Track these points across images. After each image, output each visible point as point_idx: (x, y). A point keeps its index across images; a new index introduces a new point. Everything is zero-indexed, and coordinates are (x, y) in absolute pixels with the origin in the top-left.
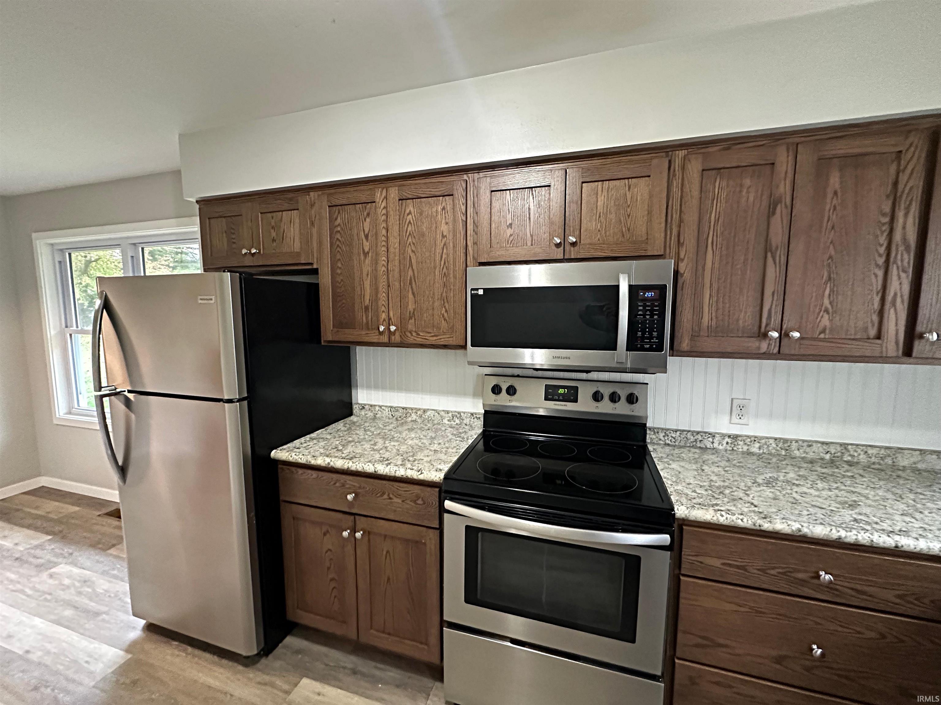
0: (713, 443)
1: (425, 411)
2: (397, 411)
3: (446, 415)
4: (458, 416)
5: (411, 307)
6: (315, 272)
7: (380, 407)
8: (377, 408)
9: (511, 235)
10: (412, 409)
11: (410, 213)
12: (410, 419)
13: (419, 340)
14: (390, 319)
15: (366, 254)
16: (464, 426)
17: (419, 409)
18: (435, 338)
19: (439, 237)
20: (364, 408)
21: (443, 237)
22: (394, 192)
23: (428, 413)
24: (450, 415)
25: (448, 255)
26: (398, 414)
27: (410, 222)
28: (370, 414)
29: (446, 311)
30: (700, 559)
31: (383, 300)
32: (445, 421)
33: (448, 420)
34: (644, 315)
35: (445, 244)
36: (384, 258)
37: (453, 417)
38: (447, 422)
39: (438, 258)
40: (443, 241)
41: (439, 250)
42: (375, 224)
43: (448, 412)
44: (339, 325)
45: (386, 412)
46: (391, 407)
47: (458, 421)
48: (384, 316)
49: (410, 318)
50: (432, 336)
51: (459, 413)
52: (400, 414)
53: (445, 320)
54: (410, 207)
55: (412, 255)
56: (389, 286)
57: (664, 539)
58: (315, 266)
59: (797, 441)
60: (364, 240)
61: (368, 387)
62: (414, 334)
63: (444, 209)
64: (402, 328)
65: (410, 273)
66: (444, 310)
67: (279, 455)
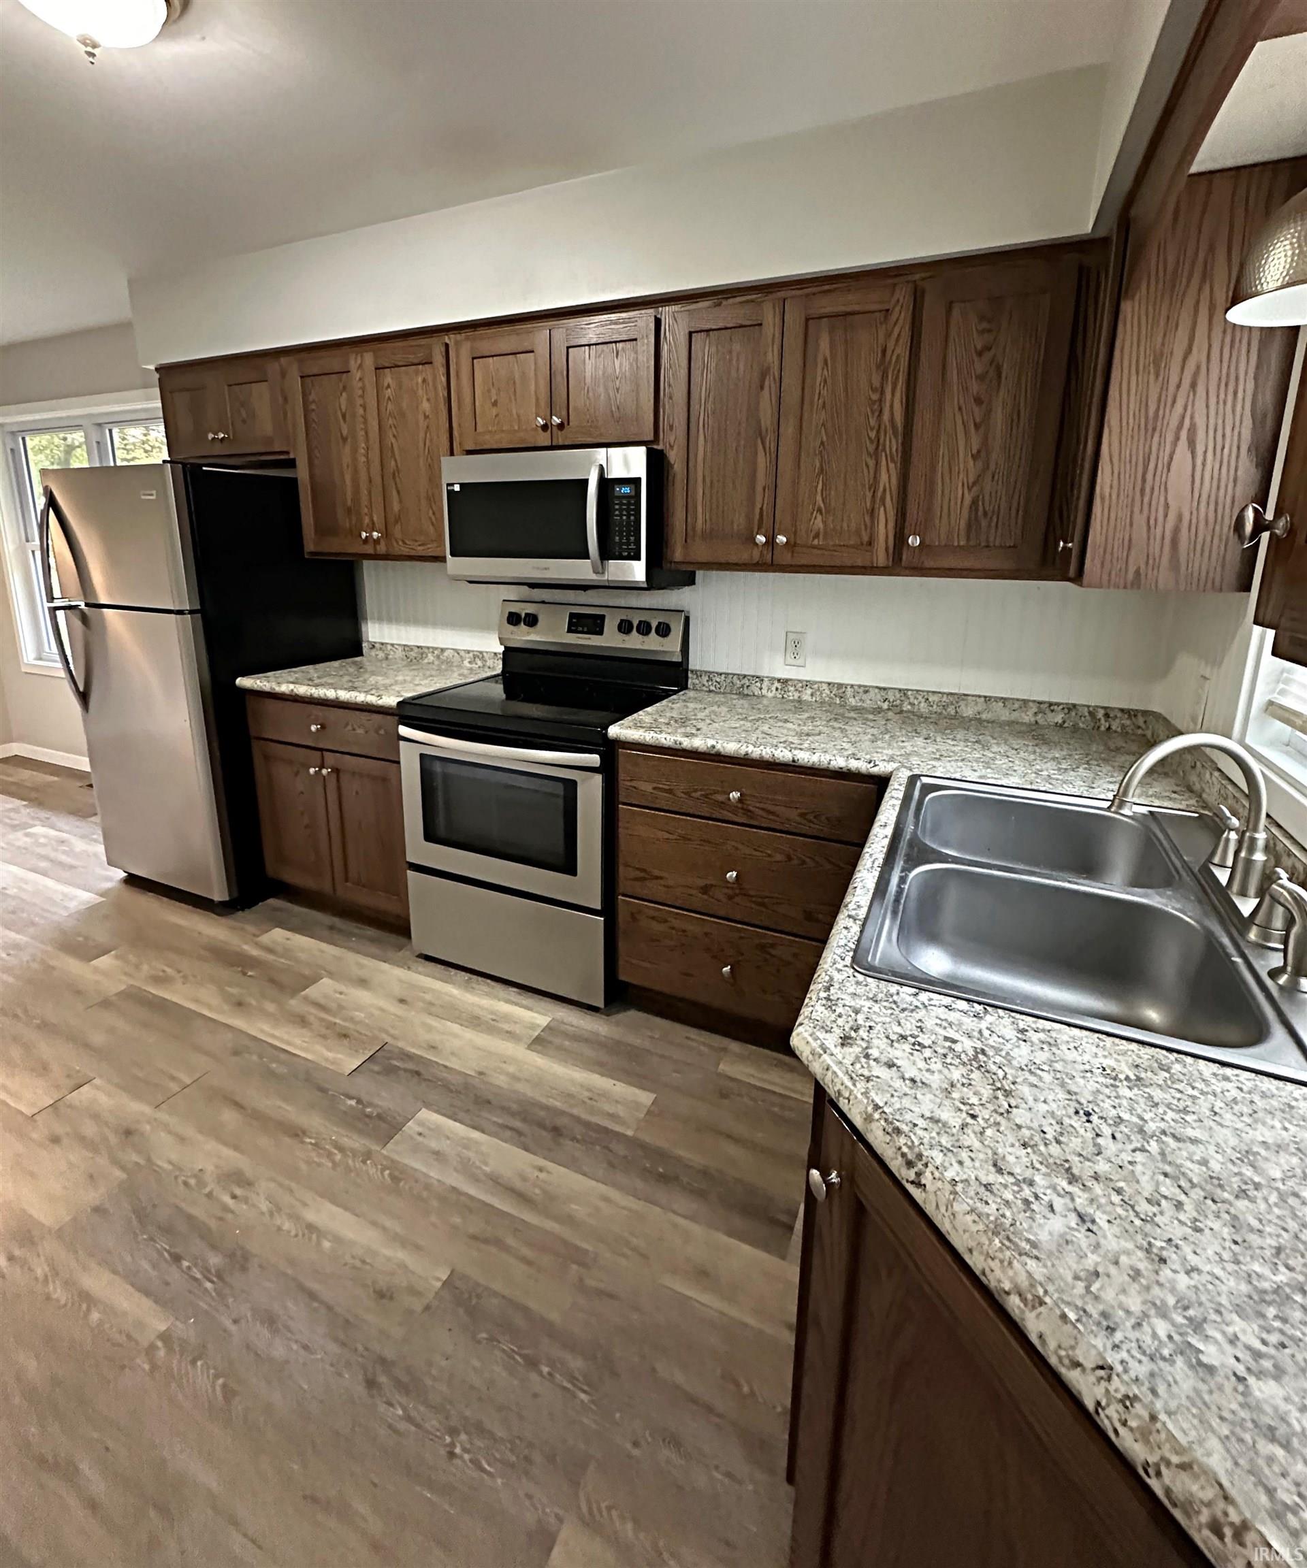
0: (761, 689)
1: (443, 650)
2: (412, 650)
3: (467, 655)
4: (480, 656)
5: (396, 507)
6: (291, 464)
7: (392, 645)
8: (389, 647)
9: (496, 416)
10: (428, 648)
11: (389, 386)
12: (426, 661)
13: (405, 551)
14: (373, 523)
15: (345, 440)
16: (486, 669)
17: (436, 648)
18: (420, 548)
19: (421, 417)
20: (374, 646)
21: (426, 417)
22: (369, 359)
23: (446, 654)
24: (471, 655)
25: (431, 440)
26: (413, 654)
27: (389, 398)
28: (381, 655)
29: (434, 514)
30: (636, 784)
31: (364, 501)
32: (466, 663)
33: (470, 662)
34: (621, 515)
35: (427, 427)
36: (363, 445)
37: (474, 658)
38: (468, 665)
39: (421, 444)
40: (426, 423)
41: (422, 435)
42: (350, 401)
43: (469, 652)
44: (323, 531)
45: (400, 653)
46: (405, 645)
47: (480, 663)
48: (367, 520)
49: (396, 522)
50: (418, 545)
51: (481, 652)
53: (433, 524)
54: (388, 378)
55: (393, 440)
56: (370, 481)
57: (592, 759)
58: (292, 456)
59: (852, 686)
60: (342, 421)
61: (380, 619)
62: (401, 543)
63: (424, 381)
64: (387, 534)
65: (393, 463)
66: (431, 512)
67: (243, 682)
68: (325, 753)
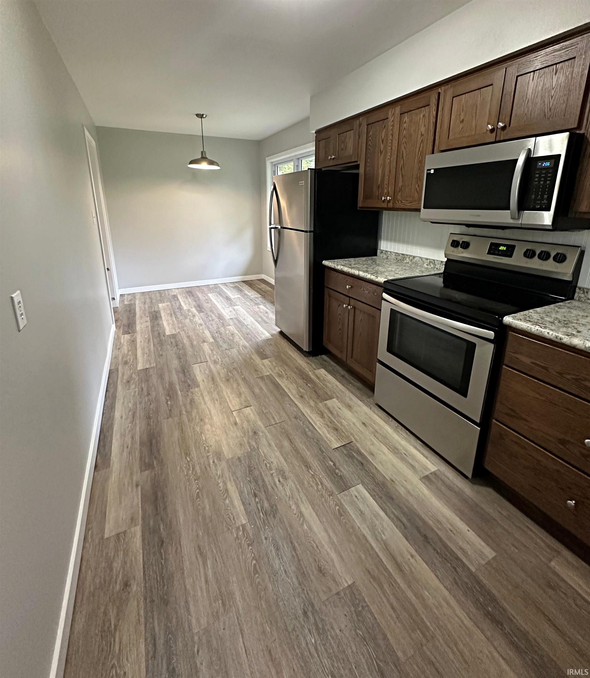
1: (414, 257)
2: (399, 255)
3: (426, 261)
4: (433, 262)
5: (400, 184)
6: (357, 167)
7: (391, 252)
8: (389, 253)
9: (462, 128)
10: (407, 255)
11: (405, 122)
12: (405, 261)
13: (402, 206)
14: (389, 193)
15: (381, 152)
16: (435, 269)
17: (411, 256)
18: (410, 204)
19: (419, 136)
20: (383, 252)
21: (422, 135)
22: (398, 110)
23: (416, 259)
24: (428, 261)
25: (423, 148)
26: (399, 258)
27: (405, 128)
28: (385, 256)
29: (418, 186)
30: (518, 356)
31: (386, 182)
32: (425, 265)
33: (427, 265)
34: (539, 181)
35: (422, 141)
36: (389, 154)
37: (430, 263)
38: (426, 266)
39: (417, 151)
40: (421, 139)
41: (419, 145)
42: (387, 133)
43: (427, 259)
44: (366, 197)
45: (393, 256)
46: (396, 253)
47: (432, 266)
48: (386, 191)
49: (399, 191)
50: (409, 203)
51: (434, 260)
52: (400, 258)
53: (417, 192)
54: (406, 118)
55: (404, 150)
56: (390, 172)
57: (491, 334)
58: (358, 163)
60: (381, 144)
61: (387, 240)
62: (400, 202)
63: (424, 116)
64: (394, 197)
65: (402, 162)
66: (417, 185)
67: (325, 263)
68: (351, 299)
